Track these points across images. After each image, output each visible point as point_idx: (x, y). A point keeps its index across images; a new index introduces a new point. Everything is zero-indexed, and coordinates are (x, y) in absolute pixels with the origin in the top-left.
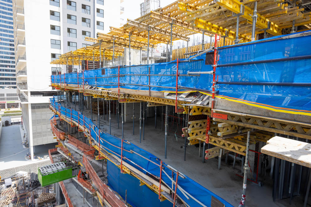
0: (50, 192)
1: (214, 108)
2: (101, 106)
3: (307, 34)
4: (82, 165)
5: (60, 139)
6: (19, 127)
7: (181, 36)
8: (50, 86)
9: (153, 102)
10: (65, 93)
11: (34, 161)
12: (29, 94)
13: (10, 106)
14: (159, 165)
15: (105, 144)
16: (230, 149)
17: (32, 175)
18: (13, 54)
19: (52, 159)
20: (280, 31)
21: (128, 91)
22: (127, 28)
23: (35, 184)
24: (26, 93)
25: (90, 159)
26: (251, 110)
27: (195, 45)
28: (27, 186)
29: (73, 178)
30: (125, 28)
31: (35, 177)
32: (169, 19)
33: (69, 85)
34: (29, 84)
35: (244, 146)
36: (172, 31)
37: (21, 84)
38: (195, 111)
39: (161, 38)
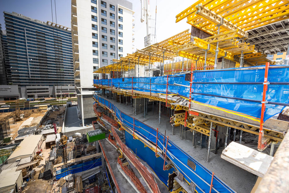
0: (93, 145)
1: (190, 108)
2: (122, 98)
3: (252, 68)
4: (111, 132)
5: (99, 116)
6: (76, 108)
7: (169, 58)
8: (93, 85)
9: (152, 99)
10: (101, 89)
11: (84, 127)
12: (81, 90)
13: (71, 95)
14: (156, 137)
15: (124, 122)
16: (199, 131)
17: (83, 135)
18: (73, 66)
19: (94, 127)
20: (233, 57)
21: (137, 92)
22: (137, 54)
23: (85, 140)
24: (80, 89)
25: (115, 128)
26: (214, 112)
27: (177, 61)
28: (81, 141)
29: (106, 139)
30: (136, 54)
31: (85, 136)
32: (162, 49)
33: (104, 86)
34: (81, 84)
35: (208, 130)
36: (164, 55)
37: (77, 84)
38: (178, 108)
39: (157, 59)
